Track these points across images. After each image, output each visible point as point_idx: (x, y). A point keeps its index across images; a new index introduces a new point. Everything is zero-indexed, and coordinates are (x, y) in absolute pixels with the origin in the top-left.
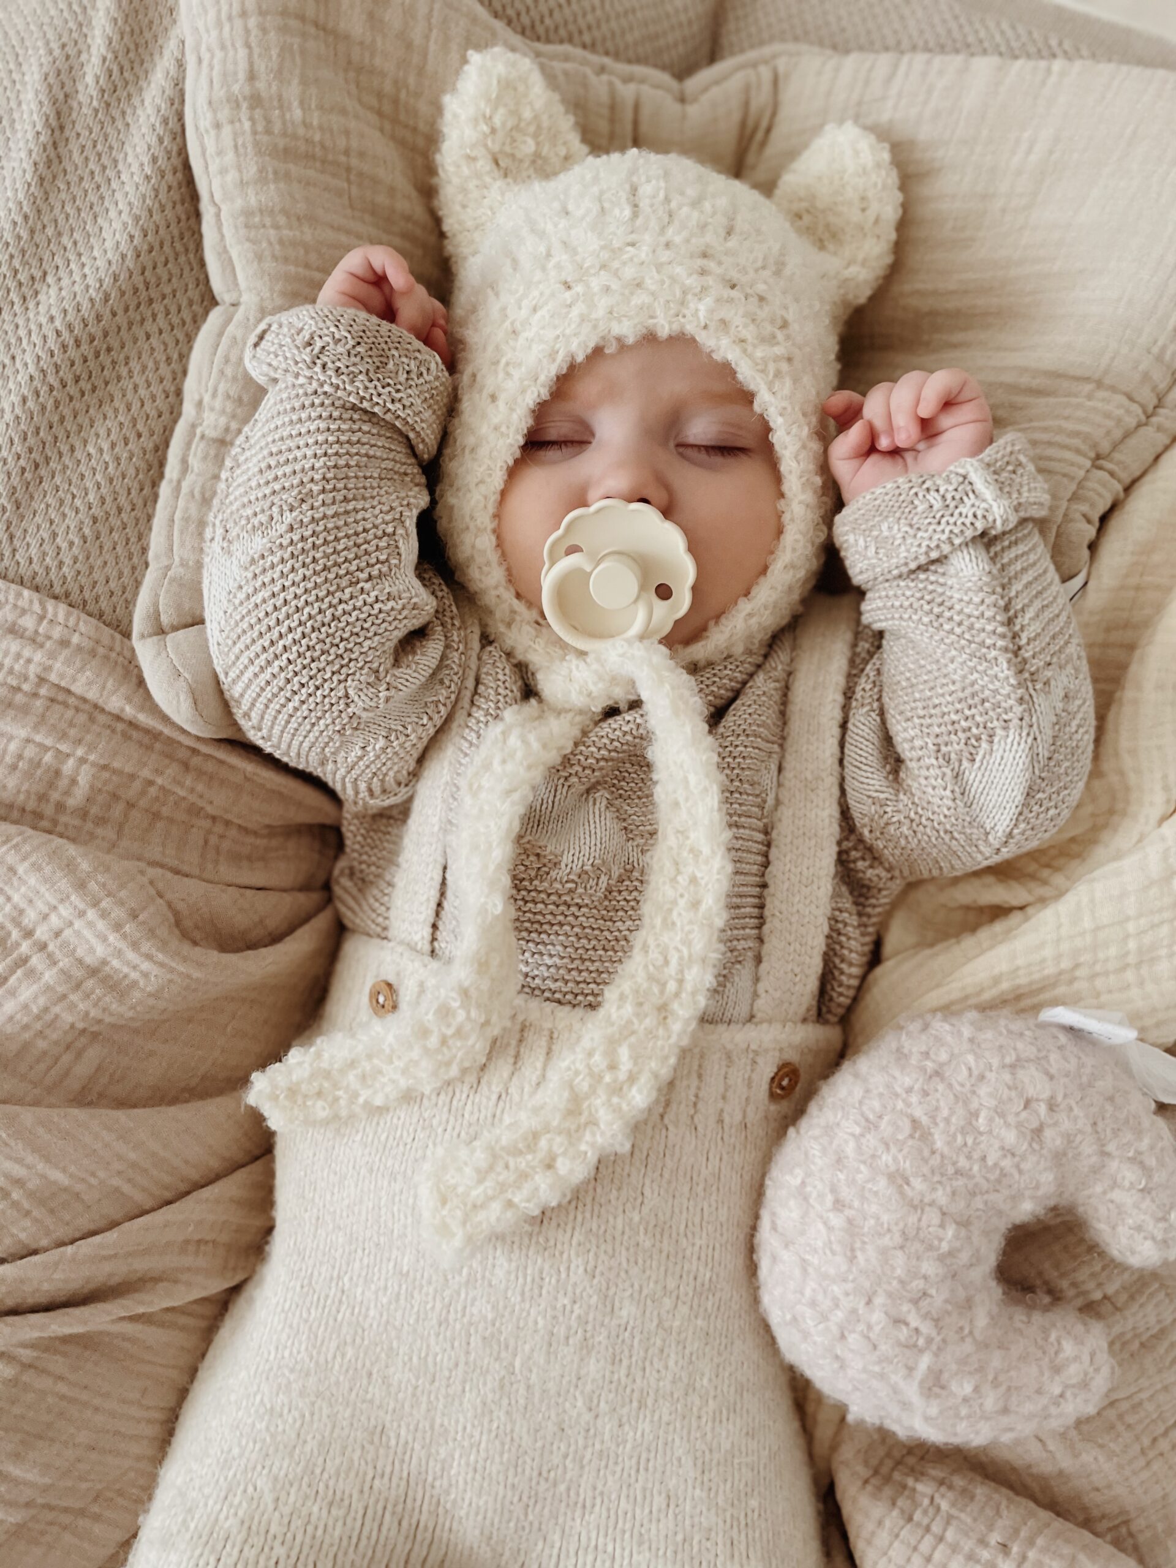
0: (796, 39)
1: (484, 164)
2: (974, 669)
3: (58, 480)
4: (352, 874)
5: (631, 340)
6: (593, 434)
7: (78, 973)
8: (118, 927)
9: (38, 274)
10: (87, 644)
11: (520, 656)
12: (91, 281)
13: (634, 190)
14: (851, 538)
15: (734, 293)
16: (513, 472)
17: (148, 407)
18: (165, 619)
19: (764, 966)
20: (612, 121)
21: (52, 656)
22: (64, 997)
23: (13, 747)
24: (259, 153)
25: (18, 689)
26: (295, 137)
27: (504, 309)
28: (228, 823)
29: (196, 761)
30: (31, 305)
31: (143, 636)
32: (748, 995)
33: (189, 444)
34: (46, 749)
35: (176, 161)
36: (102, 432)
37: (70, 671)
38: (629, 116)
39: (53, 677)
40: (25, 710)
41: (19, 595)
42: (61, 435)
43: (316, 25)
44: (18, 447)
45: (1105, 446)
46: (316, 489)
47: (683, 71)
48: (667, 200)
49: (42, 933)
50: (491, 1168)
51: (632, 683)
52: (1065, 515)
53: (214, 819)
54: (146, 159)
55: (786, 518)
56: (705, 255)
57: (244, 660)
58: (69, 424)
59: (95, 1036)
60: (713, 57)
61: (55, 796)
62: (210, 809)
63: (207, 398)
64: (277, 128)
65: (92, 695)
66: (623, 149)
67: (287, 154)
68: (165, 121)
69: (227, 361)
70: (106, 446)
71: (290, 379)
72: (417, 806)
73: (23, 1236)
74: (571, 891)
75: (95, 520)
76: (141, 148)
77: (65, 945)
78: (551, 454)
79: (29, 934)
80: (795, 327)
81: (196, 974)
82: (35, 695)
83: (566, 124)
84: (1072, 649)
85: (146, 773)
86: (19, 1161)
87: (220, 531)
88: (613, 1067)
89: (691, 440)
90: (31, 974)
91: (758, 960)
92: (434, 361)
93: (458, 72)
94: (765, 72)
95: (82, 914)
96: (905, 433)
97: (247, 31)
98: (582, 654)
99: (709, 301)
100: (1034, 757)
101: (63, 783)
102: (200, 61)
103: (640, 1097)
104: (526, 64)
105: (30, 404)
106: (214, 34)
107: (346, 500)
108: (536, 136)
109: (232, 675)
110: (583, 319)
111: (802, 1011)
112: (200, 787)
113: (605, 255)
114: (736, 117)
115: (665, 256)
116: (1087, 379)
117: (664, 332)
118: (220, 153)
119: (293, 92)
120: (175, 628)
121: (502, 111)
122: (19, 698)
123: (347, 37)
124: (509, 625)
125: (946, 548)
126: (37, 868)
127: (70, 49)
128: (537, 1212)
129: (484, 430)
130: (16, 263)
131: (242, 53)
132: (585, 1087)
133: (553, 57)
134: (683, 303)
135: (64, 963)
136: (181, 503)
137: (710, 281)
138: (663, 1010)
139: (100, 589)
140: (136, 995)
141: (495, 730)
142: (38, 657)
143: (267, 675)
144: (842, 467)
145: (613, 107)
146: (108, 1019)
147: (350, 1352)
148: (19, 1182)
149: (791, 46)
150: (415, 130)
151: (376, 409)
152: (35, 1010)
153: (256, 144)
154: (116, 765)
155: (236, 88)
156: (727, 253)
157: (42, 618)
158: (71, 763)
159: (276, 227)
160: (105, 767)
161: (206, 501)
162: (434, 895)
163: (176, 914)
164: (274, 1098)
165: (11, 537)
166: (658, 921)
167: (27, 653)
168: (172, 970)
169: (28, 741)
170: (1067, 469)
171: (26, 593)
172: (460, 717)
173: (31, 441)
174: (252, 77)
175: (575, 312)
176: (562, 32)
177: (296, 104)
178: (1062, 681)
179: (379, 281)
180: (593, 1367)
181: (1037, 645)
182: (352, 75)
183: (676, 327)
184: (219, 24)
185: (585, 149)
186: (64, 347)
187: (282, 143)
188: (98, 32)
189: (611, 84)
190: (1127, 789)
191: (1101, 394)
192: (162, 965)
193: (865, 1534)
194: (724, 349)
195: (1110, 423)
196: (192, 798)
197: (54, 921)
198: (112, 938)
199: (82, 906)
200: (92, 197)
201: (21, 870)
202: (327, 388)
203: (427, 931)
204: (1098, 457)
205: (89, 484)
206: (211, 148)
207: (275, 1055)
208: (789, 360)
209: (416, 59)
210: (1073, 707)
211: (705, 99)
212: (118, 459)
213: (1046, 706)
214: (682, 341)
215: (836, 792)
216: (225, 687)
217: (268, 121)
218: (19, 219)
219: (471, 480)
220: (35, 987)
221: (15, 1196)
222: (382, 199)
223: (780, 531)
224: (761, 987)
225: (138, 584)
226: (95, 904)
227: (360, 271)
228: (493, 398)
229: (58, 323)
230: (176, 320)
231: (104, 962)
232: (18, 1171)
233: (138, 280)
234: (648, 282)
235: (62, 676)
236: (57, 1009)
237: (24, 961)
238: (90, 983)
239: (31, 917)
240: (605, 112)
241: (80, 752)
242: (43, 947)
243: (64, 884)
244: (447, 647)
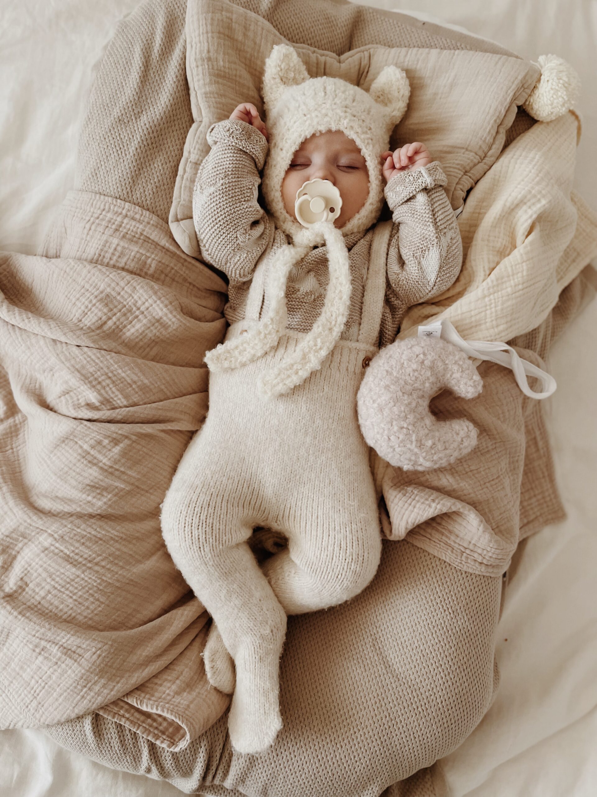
0: (377, 43)
1: (278, 80)
2: (423, 229)
3: (146, 174)
4: (231, 308)
5: (324, 132)
6: (311, 162)
7: (153, 321)
8: (166, 306)
9: (140, 111)
10: (155, 224)
11: (287, 232)
12: (157, 113)
13: (325, 88)
14: (389, 194)
15: (355, 118)
16: (288, 172)
17: (173, 153)
18: (179, 217)
19: (362, 326)
20: (317, 68)
21: (145, 226)
22: (149, 328)
23: (133, 254)
24: (210, 75)
25: (134, 236)
26: (220, 70)
27: (285, 123)
28: (194, 286)
29: (186, 264)
30: (138, 120)
31: (172, 222)
32: (356, 334)
33: (186, 164)
34: (142, 255)
35: (183, 77)
36: (159, 160)
37: (150, 231)
38: (323, 66)
39: (145, 233)
40: (137, 242)
41: (135, 208)
42: (147, 161)
43: (228, 36)
44: (134, 164)
45: (468, 168)
46: (230, 173)
47: (340, 53)
48: (335, 91)
49: (142, 308)
50: (279, 374)
51: (322, 236)
52: (455, 188)
53: (190, 283)
54: (174, 76)
55: (370, 189)
56: (346, 107)
57: (206, 225)
58: (149, 157)
59: (157, 343)
60: (350, 49)
61: (145, 270)
62: (190, 280)
63: (192, 150)
64: (215, 67)
65: (156, 240)
66: (322, 76)
67: (218, 76)
68: (180, 65)
69: (199, 138)
70: (160, 165)
71: (222, 141)
72: (254, 280)
73: (135, 400)
74: (303, 298)
75: (157, 187)
76: (172, 73)
77: (150, 312)
78: (298, 168)
79: (139, 309)
80: (373, 130)
81: (188, 324)
82: (139, 239)
83: (303, 68)
84: (454, 225)
85: (172, 265)
86: (136, 374)
87: (199, 187)
88: (316, 345)
89: (341, 165)
90: (139, 321)
91: (360, 324)
92: (264, 138)
93: (270, 52)
94: (366, 54)
95: (155, 302)
96: (405, 161)
97: (208, 38)
98: (307, 229)
99: (347, 120)
100: (441, 256)
101: (147, 266)
102: (192, 46)
103: (324, 353)
104: (292, 49)
105: (138, 150)
106: (197, 38)
107: (238, 177)
108: (294, 72)
109: (202, 231)
110: (310, 125)
111: (374, 341)
112: (187, 272)
113: (316, 106)
114: (357, 67)
115: (334, 107)
116: (463, 148)
117: (334, 129)
118: (198, 75)
119: (220, 57)
120: (182, 220)
121: (284, 64)
122: (135, 239)
123: (237, 40)
124: (284, 223)
125: (414, 193)
126: (142, 287)
127: (150, 42)
128: (293, 387)
129: (279, 159)
130: (134, 107)
131: (206, 44)
132: (307, 350)
133: (299, 48)
134: (340, 121)
135: (149, 317)
136: (184, 182)
137: (348, 114)
138: (330, 329)
139: (158, 208)
140: (170, 330)
141: (280, 251)
142: (141, 226)
143: (213, 230)
144: (387, 173)
145: (317, 64)
146: (161, 337)
147: (234, 436)
148: (135, 382)
149: (375, 46)
150: (256, 70)
151: (248, 151)
152: (140, 331)
153: (209, 72)
154: (163, 261)
155: (204, 55)
156: (353, 107)
157: (142, 215)
158: (150, 260)
159: (215, 98)
160: (160, 262)
161: (193, 181)
162: (260, 304)
163: (182, 307)
164: (212, 360)
165: (132, 191)
166: (330, 305)
167: (137, 225)
168: (181, 322)
169: (138, 252)
170: (456, 175)
171: (137, 207)
172: (268, 251)
173: (138, 162)
174: (209, 52)
175: (307, 123)
176: (301, 40)
177: (221, 60)
178: (450, 234)
179: (247, 113)
180: (308, 439)
181: (442, 222)
182: (238, 52)
183: (337, 128)
184: (199, 35)
185: (309, 76)
186: (149, 133)
187: (216, 72)
188: (158, 36)
189: (317, 57)
190: (474, 272)
191: (467, 152)
192: (178, 320)
193: (391, 500)
194: (351, 135)
195: (469, 161)
196: (185, 275)
197: (147, 304)
198: (165, 310)
199: (155, 299)
200: (157, 88)
201: (138, 288)
202: (234, 144)
203: (258, 315)
204: (466, 172)
205: (155, 176)
206: (195, 73)
207: (212, 346)
208: (372, 140)
209: (257, 48)
210: (454, 241)
211: (347, 62)
212: (164, 169)
213: (445, 241)
214: (339, 132)
215: (385, 273)
216: (198, 236)
217: (213, 65)
218: (135, 94)
219: (274, 175)
220: (141, 324)
221: (134, 386)
222: (245, 91)
223: (368, 193)
224: (361, 332)
225: (169, 208)
226: (160, 299)
227: (242, 110)
228: (282, 150)
229: (147, 126)
230: (181, 127)
231: (161, 318)
232: (136, 378)
233: (171, 113)
234: (329, 114)
235: (148, 233)
236: (147, 332)
237: (137, 317)
238: (157, 324)
239: (140, 303)
240: (315, 65)
241: (153, 256)
242: (143, 313)
243: (151, 292)
244: (265, 228)
